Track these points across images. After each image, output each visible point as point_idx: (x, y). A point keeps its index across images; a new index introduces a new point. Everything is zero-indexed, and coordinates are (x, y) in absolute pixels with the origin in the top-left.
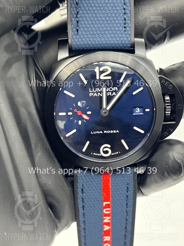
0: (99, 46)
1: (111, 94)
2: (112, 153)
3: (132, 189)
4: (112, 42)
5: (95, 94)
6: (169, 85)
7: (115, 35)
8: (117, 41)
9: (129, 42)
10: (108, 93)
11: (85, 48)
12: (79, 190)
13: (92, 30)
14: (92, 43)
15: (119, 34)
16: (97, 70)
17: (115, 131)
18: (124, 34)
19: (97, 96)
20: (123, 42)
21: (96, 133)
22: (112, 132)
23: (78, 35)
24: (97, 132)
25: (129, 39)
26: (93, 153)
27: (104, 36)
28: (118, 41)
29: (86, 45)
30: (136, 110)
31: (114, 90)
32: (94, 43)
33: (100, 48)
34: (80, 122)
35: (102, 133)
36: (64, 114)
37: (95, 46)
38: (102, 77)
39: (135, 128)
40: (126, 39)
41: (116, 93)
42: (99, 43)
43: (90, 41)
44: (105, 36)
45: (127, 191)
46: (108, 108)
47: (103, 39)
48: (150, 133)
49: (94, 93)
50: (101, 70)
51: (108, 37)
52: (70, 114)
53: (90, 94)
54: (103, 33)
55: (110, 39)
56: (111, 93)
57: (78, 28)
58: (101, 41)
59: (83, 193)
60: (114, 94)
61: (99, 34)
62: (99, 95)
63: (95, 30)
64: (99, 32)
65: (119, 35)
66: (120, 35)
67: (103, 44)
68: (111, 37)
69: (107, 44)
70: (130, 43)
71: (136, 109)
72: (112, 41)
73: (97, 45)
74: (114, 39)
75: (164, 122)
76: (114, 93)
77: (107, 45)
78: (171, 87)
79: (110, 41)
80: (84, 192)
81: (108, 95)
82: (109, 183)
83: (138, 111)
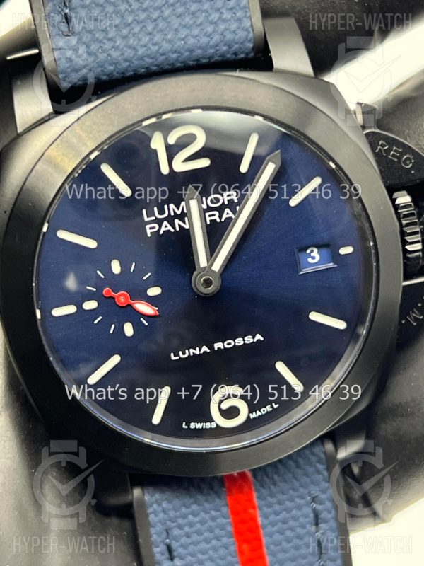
0: (148, 60)
1: (217, 218)
2: (251, 411)
3: (330, 512)
4: (191, 41)
5: (166, 226)
6: (402, 154)
7: (197, 17)
8: (205, 34)
9: (249, 32)
10: (207, 214)
11: (104, 78)
12: (159, 551)
13: (117, 12)
14: (123, 54)
15: (210, 11)
16: (157, 143)
17: (249, 340)
18: (227, 9)
19: (172, 230)
20: (229, 36)
21: (187, 355)
22: (242, 342)
23: (73, 34)
24: (192, 350)
25: (247, 24)
26: (188, 424)
27: (162, 24)
28: (208, 36)
29: (106, 65)
30: (309, 256)
31: (226, 203)
32: (129, 53)
33: (155, 68)
34: (129, 330)
35: (208, 351)
36: (71, 309)
37: (136, 62)
38: (180, 166)
39: (315, 316)
40: (234, 26)
41: (234, 212)
42: (149, 52)
43: (116, 48)
44: (166, 25)
45: (317, 524)
46: (217, 266)
47: (158, 38)
48: (367, 324)
49: (160, 222)
50: (172, 140)
51: (176, 26)
52: (90, 305)
53: (148, 227)
54: (155, 15)
55: (183, 33)
56: (217, 213)
57: (67, 11)
58: (154, 45)
59: (172, 559)
60: (228, 213)
61: (141, 22)
62: (180, 226)
63: (127, 10)
64: (143, 16)
65: (210, 15)
66: (215, 16)
67: (162, 55)
68: (185, 26)
69: (175, 52)
70: (251, 35)
71: (308, 251)
72: (188, 37)
73: (141, 58)
74: (196, 32)
75: (406, 278)
76: (227, 210)
77: (175, 56)
78: (408, 162)
79: (183, 39)
80: (175, 553)
81: (208, 223)
82: (254, 508)
83: (314, 258)
